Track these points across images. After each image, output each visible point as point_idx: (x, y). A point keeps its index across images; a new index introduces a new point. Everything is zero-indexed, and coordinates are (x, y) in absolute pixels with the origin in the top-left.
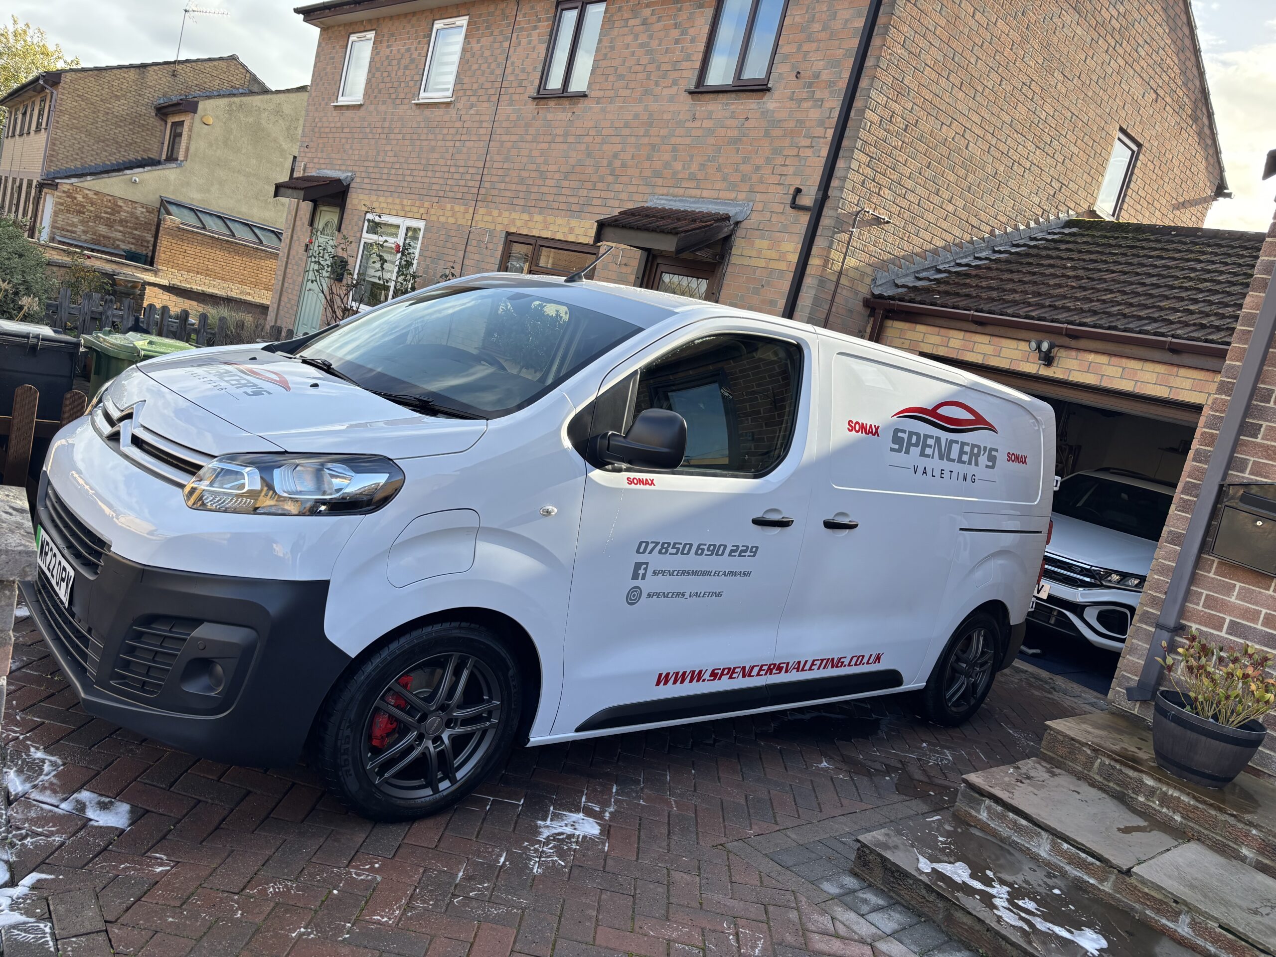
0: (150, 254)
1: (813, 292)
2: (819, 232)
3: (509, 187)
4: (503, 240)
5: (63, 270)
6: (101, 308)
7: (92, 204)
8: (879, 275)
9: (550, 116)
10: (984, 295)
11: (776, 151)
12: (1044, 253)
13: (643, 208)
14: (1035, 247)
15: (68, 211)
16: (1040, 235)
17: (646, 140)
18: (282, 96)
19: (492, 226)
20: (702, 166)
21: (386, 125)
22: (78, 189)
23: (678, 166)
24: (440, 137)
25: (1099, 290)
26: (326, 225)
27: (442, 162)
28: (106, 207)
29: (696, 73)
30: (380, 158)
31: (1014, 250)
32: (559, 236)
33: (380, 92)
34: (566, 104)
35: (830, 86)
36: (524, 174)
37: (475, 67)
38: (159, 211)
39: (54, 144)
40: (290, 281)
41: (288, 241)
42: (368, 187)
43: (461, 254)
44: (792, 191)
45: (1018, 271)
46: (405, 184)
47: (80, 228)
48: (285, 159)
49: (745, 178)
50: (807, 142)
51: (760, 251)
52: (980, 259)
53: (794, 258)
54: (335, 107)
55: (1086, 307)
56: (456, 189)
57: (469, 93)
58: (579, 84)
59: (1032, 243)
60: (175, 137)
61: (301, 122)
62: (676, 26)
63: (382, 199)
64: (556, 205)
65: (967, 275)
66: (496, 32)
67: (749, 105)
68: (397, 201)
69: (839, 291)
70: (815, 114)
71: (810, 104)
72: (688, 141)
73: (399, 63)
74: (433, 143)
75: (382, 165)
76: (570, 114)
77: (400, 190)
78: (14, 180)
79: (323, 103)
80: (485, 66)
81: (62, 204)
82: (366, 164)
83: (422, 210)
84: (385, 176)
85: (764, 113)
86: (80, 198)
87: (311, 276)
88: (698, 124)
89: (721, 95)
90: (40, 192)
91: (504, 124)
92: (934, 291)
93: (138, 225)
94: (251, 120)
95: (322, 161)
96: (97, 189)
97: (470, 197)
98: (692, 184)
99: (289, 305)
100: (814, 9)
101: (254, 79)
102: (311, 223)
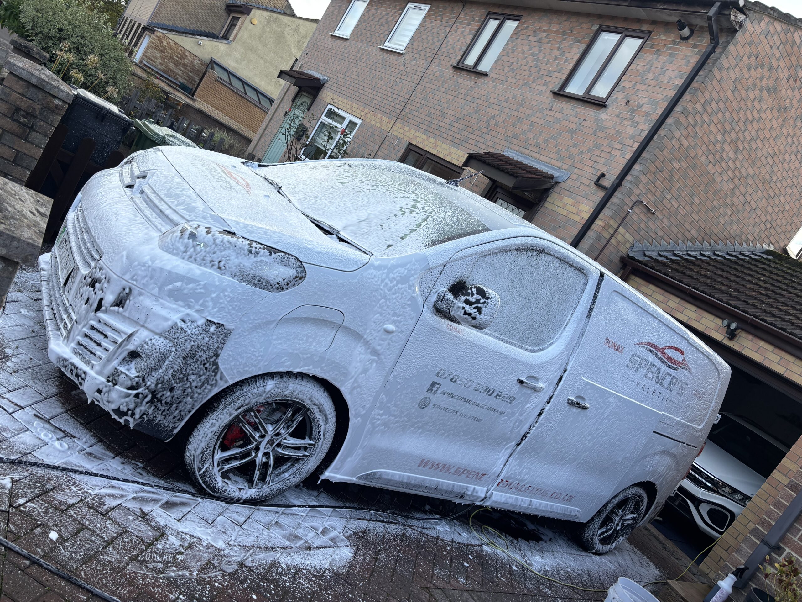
0: (194, 89)
1: (592, 241)
2: (608, 205)
3: (420, 115)
4: (405, 146)
5: (140, 81)
6: (154, 110)
7: (171, 49)
8: (636, 245)
9: (460, 80)
10: (701, 280)
11: (597, 146)
12: (747, 265)
13: (500, 154)
14: (742, 259)
15: (156, 49)
16: (747, 253)
17: (516, 113)
18: (301, 21)
19: (402, 136)
20: (546, 141)
21: (359, 55)
22: (165, 37)
23: (531, 136)
24: (388, 72)
25: (778, 302)
26: (302, 103)
27: (384, 88)
28: (179, 53)
29: (562, 82)
30: (348, 74)
31: (727, 257)
32: (441, 156)
33: (361, 35)
34: (473, 77)
35: (646, 116)
36: (432, 111)
37: (424, 37)
38: (208, 66)
39: (161, 7)
40: (269, 130)
41: (276, 106)
42: (335, 89)
43: (377, 147)
44: (599, 174)
45: (728, 272)
46: (358, 94)
47: (159, 61)
48: (291, 58)
49: (570, 157)
50: (619, 146)
51: (565, 205)
52: (704, 255)
53: (586, 216)
54: (332, 36)
55: (768, 309)
56: (387, 107)
57: (415, 51)
58: (484, 67)
59: (741, 257)
60: (231, 26)
61: (307, 40)
62: (558, 49)
63: (340, 99)
64: (445, 136)
65: (692, 263)
66: (445, 20)
67: (590, 112)
68: (350, 103)
69: (608, 246)
70: (630, 130)
71: (629, 123)
72: (542, 122)
73: (378, 21)
74: (383, 75)
75: (348, 78)
76: (473, 83)
77: (353, 96)
78: (131, 21)
79: (325, 31)
80: (430, 38)
81: (153, 43)
82: (339, 75)
83: (362, 113)
84: (347, 86)
85: (597, 120)
86: (165, 43)
87: (283, 130)
88: (552, 113)
89: (572, 101)
90: (144, 32)
91: (430, 77)
92: (668, 266)
93: (193, 70)
94: (279, 29)
95: (313, 65)
96: (177, 41)
97: (394, 114)
98: (536, 150)
99: (263, 145)
100: (652, 64)
101: (289, 6)
102: (293, 101)
